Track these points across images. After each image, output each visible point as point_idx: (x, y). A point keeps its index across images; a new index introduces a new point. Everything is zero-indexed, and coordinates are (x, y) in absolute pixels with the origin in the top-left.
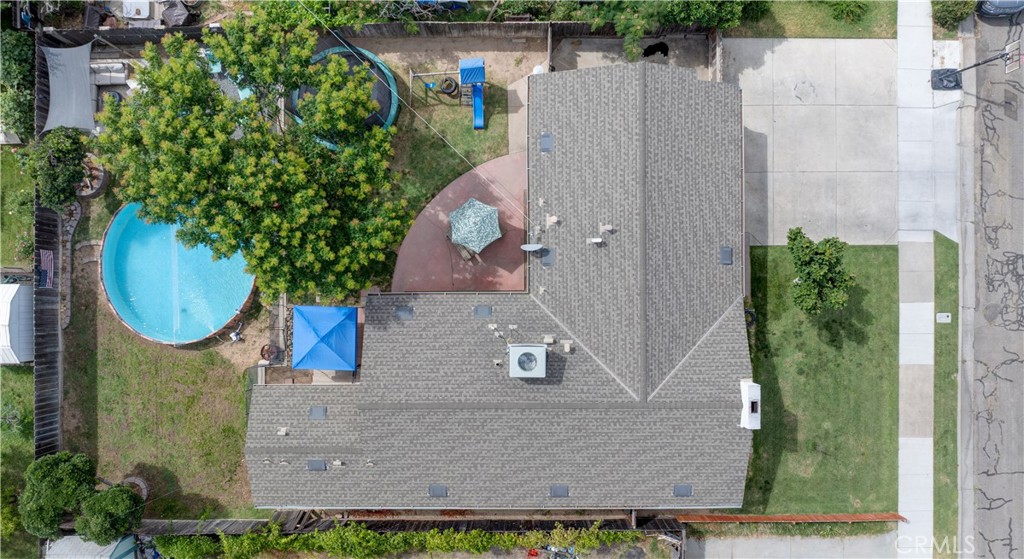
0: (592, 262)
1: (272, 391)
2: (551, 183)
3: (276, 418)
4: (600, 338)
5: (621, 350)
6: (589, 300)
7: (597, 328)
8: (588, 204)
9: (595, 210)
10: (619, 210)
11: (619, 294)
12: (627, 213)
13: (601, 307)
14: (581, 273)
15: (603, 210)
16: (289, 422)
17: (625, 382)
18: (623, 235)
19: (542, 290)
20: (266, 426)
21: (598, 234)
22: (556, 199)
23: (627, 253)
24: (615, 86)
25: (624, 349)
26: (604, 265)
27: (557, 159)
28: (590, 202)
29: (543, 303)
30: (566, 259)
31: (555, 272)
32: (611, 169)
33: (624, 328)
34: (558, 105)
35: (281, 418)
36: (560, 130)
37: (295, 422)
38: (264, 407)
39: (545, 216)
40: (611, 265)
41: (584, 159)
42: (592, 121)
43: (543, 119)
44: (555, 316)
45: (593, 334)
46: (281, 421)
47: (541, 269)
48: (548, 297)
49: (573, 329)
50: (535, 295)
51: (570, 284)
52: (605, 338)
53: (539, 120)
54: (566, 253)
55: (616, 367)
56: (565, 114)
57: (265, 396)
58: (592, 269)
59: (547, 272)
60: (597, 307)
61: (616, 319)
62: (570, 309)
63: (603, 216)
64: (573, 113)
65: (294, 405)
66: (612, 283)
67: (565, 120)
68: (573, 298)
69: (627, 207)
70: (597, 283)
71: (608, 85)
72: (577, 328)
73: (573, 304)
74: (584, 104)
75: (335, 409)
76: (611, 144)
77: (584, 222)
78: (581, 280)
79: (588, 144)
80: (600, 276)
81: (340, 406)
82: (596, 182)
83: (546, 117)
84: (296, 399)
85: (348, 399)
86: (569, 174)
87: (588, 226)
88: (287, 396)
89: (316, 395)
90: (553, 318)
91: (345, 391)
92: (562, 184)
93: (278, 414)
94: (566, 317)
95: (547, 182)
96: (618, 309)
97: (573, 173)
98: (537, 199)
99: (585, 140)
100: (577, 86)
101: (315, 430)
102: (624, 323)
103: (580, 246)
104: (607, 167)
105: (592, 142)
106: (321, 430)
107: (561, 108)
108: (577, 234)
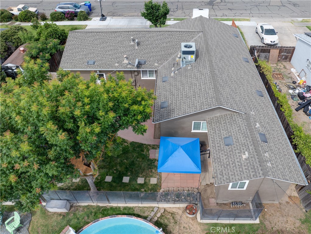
0: (146, 47)
1: (218, 171)
2: (109, 61)
3: (237, 164)
4: (178, 44)
5: (182, 38)
6: (162, 48)
7: (173, 45)
8: (121, 48)
9: (124, 46)
10: (125, 38)
11: (159, 38)
12: (127, 36)
13: (164, 44)
14: (150, 51)
15: (125, 43)
16: (238, 155)
17: (195, 37)
18: (136, 37)
19: (156, 64)
20: (244, 168)
21: (134, 45)
22: (117, 59)
23: (143, 36)
24: (75, 39)
25: (182, 37)
26: (147, 43)
27: (99, 59)
28: (120, 48)
29: (162, 64)
30: (143, 56)
31: (148, 60)
32: (108, 41)
33: (173, 37)
34: (76, 59)
35: (236, 160)
36: (87, 58)
37: (237, 151)
38: (230, 173)
39: (123, 63)
40: (148, 41)
41: (102, 49)
42: (87, 47)
43: (80, 64)
44: (168, 60)
45: (176, 47)
46: (238, 160)
47: (147, 65)
48: (160, 62)
49: (174, 54)
50: (159, 67)
51: (154, 55)
52: (177, 43)
53: (80, 65)
54: (140, 56)
55: (189, 39)
56: (81, 56)
57: (222, 175)
58: (148, 47)
59: (148, 62)
60: (165, 45)
61: (170, 39)
62: (165, 55)
63: (127, 43)
64: (81, 53)
65: (225, 155)
66: (155, 40)
67: (83, 56)
68: (161, 53)
69: (125, 36)
70: (154, 45)
71: (74, 42)
72: (173, 52)
73: (163, 53)
74: (79, 50)
75: (224, 134)
76: (98, 41)
77: (128, 49)
78: (153, 51)
79: (96, 48)
80: (151, 44)
81: (222, 132)
82: (112, 46)
83: (80, 63)
84: (221, 156)
85: (216, 129)
86: (107, 55)
87: (130, 48)
88: (220, 162)
89: (217, 145)
90: (169, 60)
91: (212, 132)
92: (111, 57)
93: (234, 163)
94: (169, 56)
95: (108, 63)
96: (166, 39)
97: (107, 54)
98: (115, 66)
99: (94, 50)
100: (71, 52)
101: (239, 139)
102: (171, 37)
103: (139, 51)
104: (107, 42)
105: (96, 47)
106: (239, 137)
107: (78, 57)
108: (133, 52)
